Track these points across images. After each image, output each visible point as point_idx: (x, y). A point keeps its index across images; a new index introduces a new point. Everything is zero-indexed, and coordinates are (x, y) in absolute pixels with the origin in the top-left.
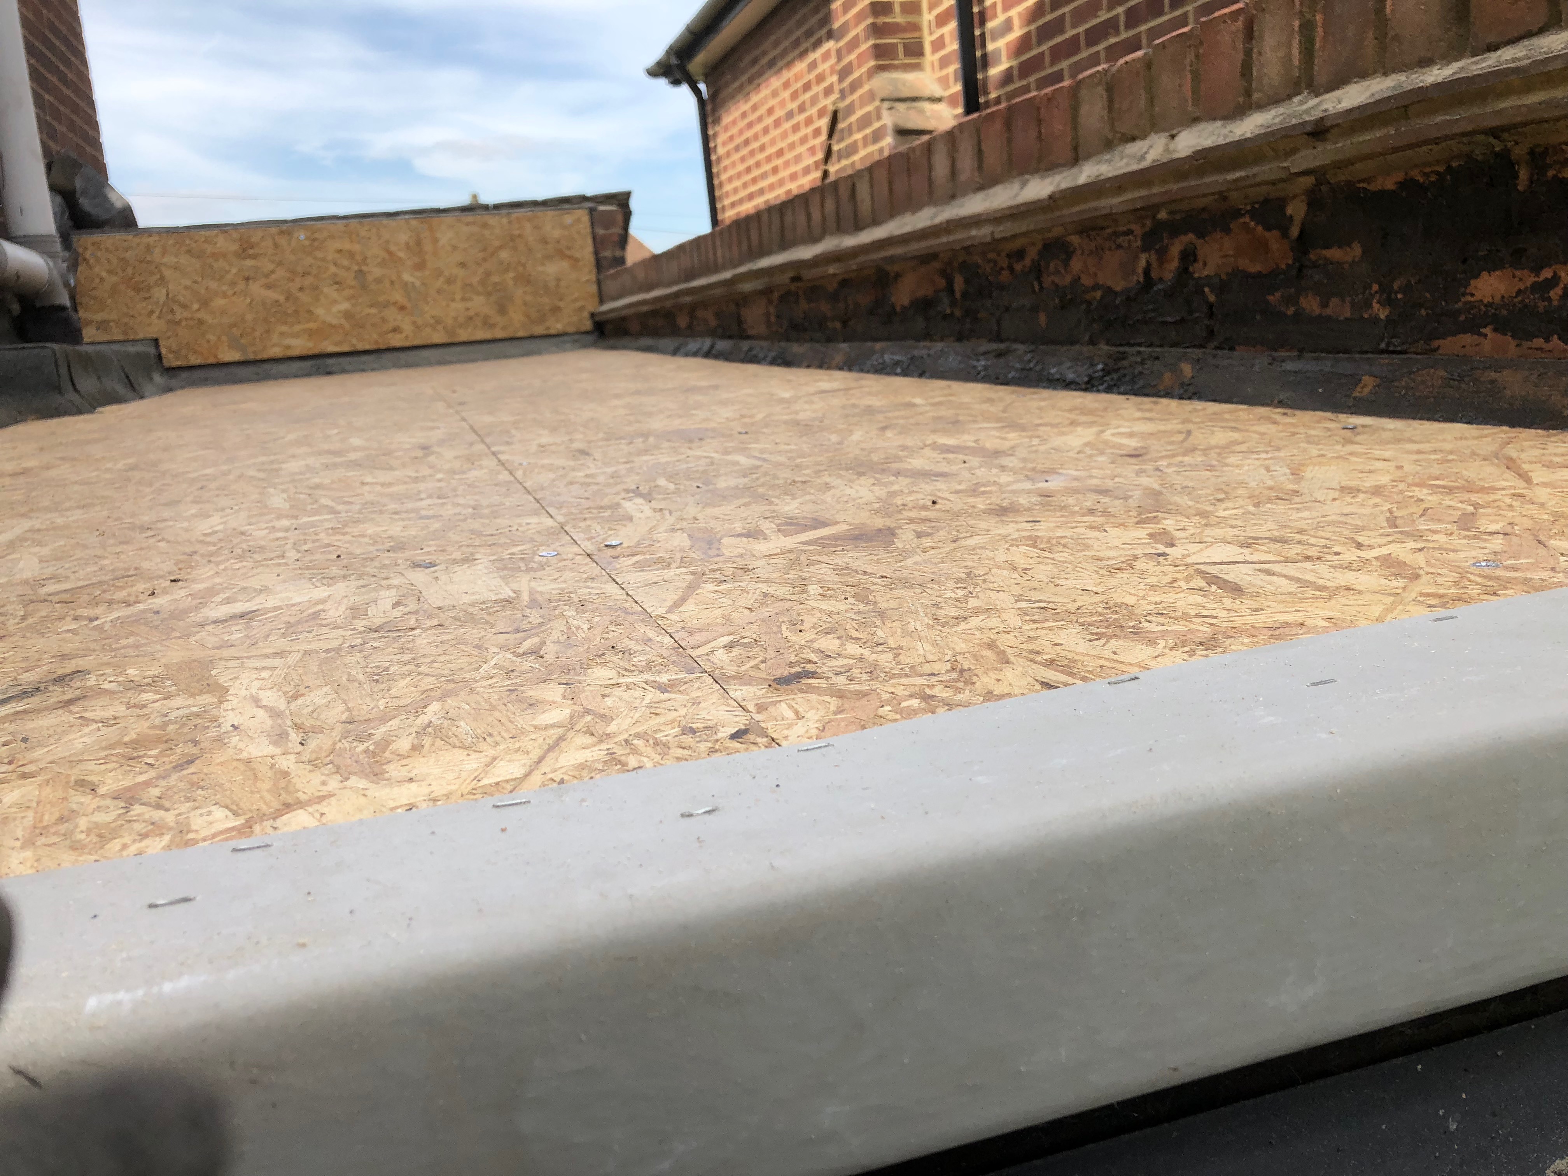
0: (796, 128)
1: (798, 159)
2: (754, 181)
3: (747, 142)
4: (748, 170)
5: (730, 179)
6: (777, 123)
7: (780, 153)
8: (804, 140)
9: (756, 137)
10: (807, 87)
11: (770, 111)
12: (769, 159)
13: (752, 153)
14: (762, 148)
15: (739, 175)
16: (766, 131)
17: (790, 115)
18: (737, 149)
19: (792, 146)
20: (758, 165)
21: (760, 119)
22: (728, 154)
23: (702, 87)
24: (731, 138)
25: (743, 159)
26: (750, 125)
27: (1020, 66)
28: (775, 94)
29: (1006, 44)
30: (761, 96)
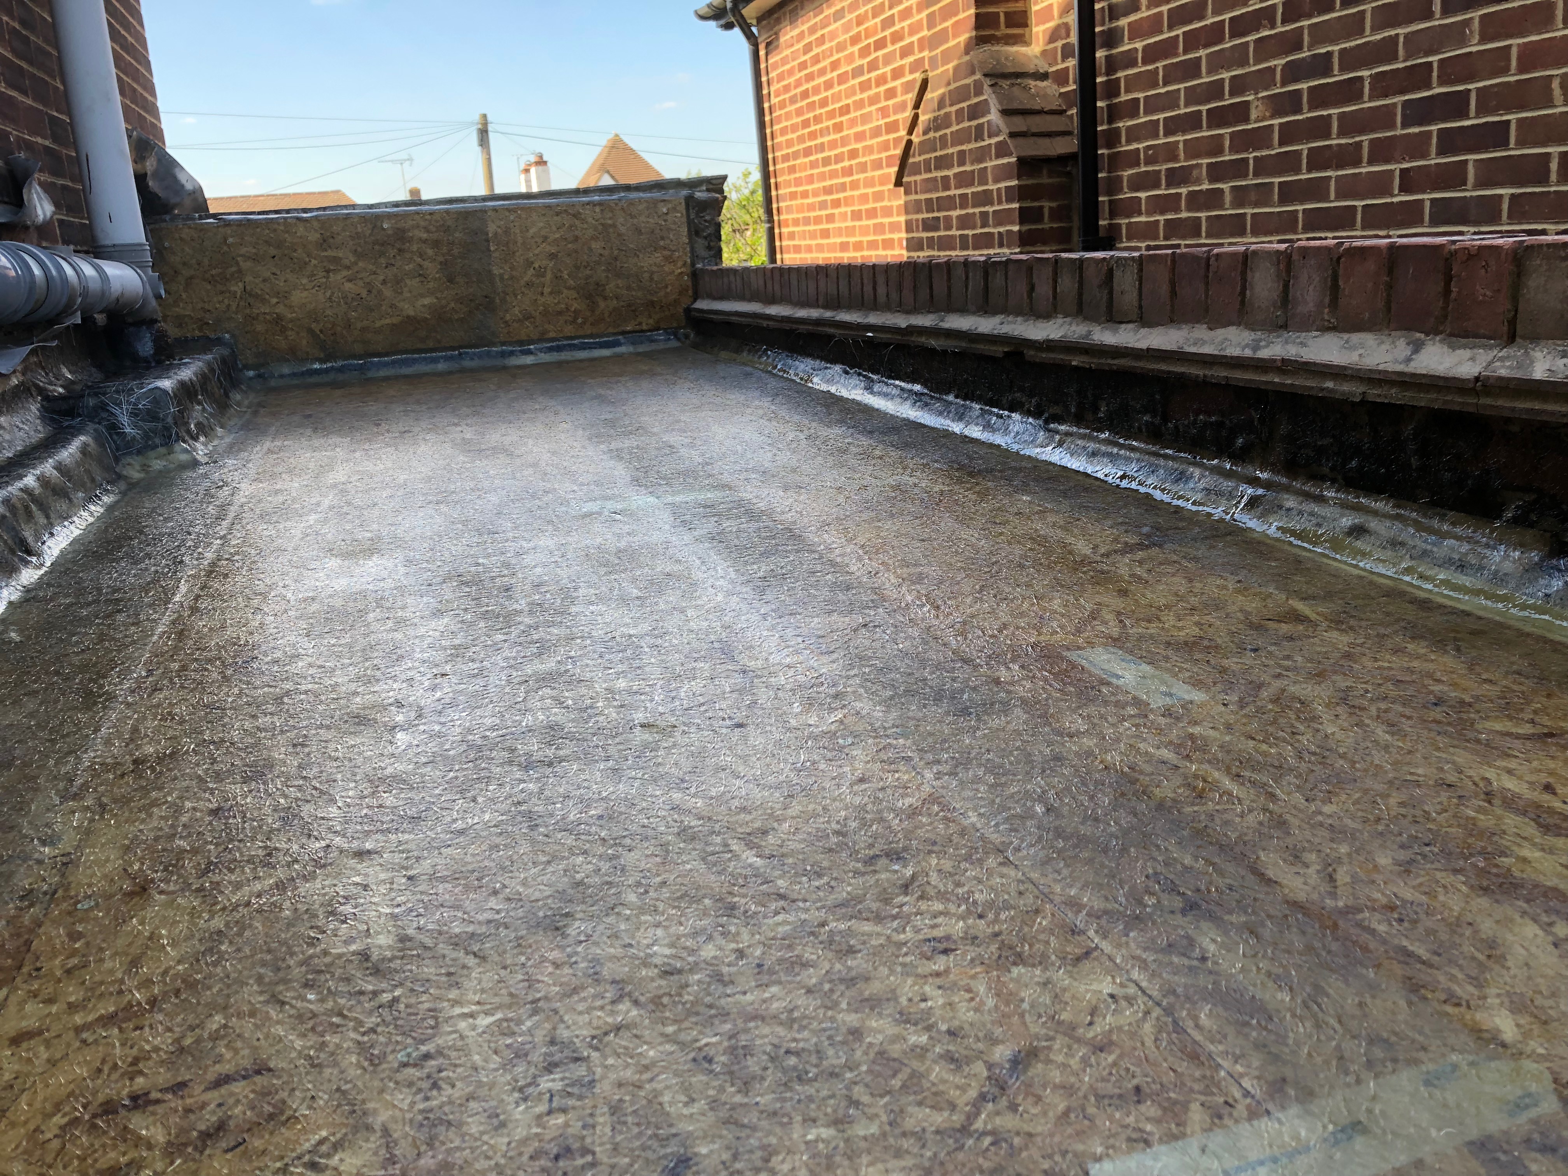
0: (865, 86)
1: (866, 118)
2: (813, 135)
3: (805, 95)
4: (806, 124)
5: (784, 131)
6: (842, 79)
7: (845, 110)
8: (873, 100)
9: (816, 90)
10: (880, 44)
11: (835, 65)
12: (831, 115)
13: (811, 106)
14: (824, 103)
15: (794, 127)
16: (829, 85)
17: (858, 72)
18: (793, 100)
19: (860, 104)
20: (817, 119)
21: (822, 72)
22: (782, 104)
23: (756, 31)
24: (787, 89)
25: (799, 112)
26: (810, 77)
27: (1146, 48)
28: (841, 47)
29: (1129, 24)
30: (824, 47)
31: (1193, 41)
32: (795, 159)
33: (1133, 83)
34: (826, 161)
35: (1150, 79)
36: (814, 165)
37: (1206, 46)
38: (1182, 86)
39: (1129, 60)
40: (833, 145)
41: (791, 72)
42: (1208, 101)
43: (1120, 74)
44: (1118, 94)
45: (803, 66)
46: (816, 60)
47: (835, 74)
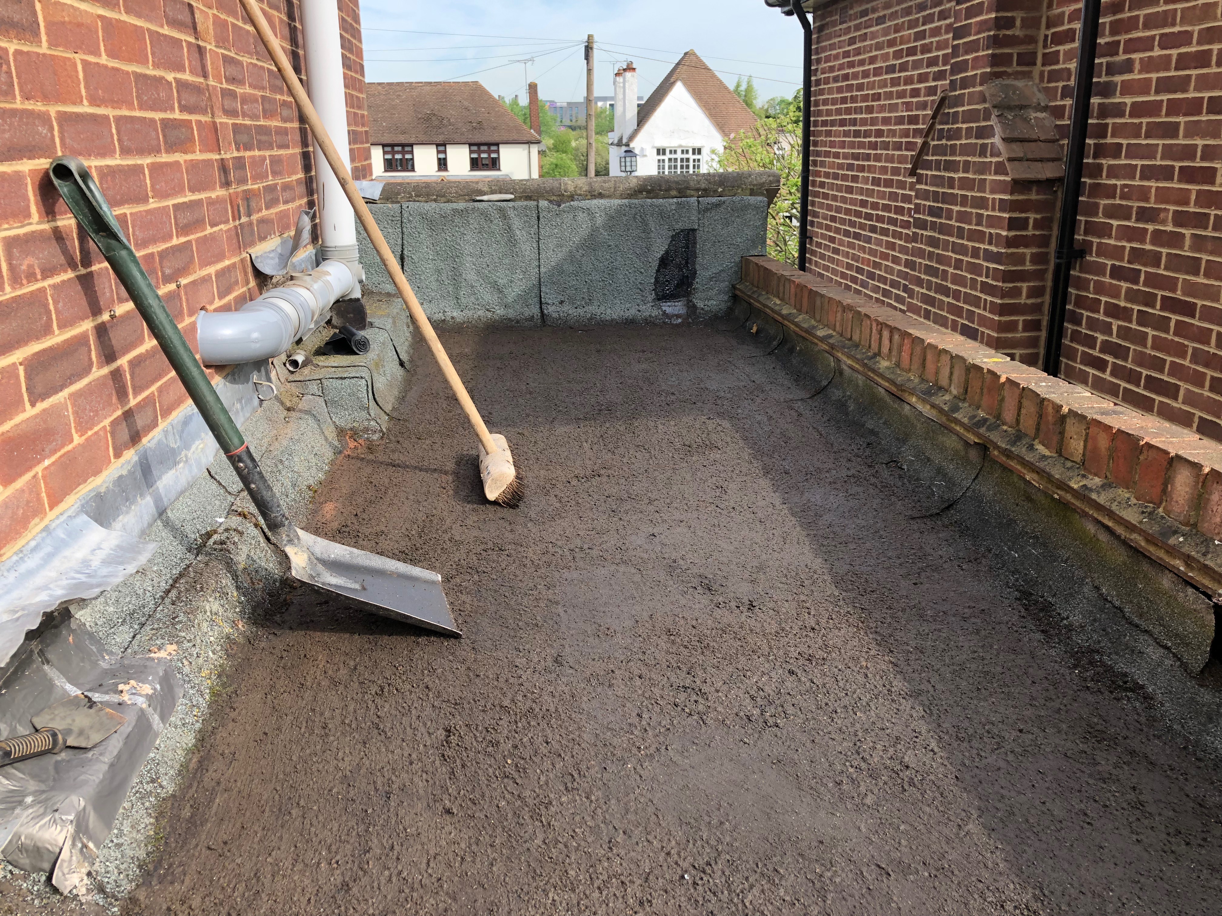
0: (895, 82)
1: (893, 108)
2: (848, 111)
3: (846, 77)
4: (844, 100)
5: (825, 102)
6: (877, 72)
7: (877, 97)
8: (901, 95)
9: (855, 76)
10: (911, 51)
11: (873, 60)
12: (865, 98)
13: (850, 88)
14: (860, 87)
15: (834, 102)
16: (866, 74)
17: (891, 69)
18: (836, 79)
19: (889, 95)
20: (854, 99)
21: (862, 63)
22: (827, 81)
23: (810, 17)
25: (840, 90)
26: (851, 65)
27: (1134, 104)
28: (879, 47)
29: (1122, 81)
30: (866, 43)
31: (1174, 108)
32: (832, 126)
33: (1118, 131)
34: (857, 134)
35: (1135, 130)
36: (846, 134)
37: (1185, 115)
38: (1161, 142)
39: (1118, 110)
40: (864, 122)
41: (836, 57)
42: (1182, 160)
43: (1110, 121)
44: (1105, 137)
45: (846, 54)
46: (858, 52)
47: (872, 67)
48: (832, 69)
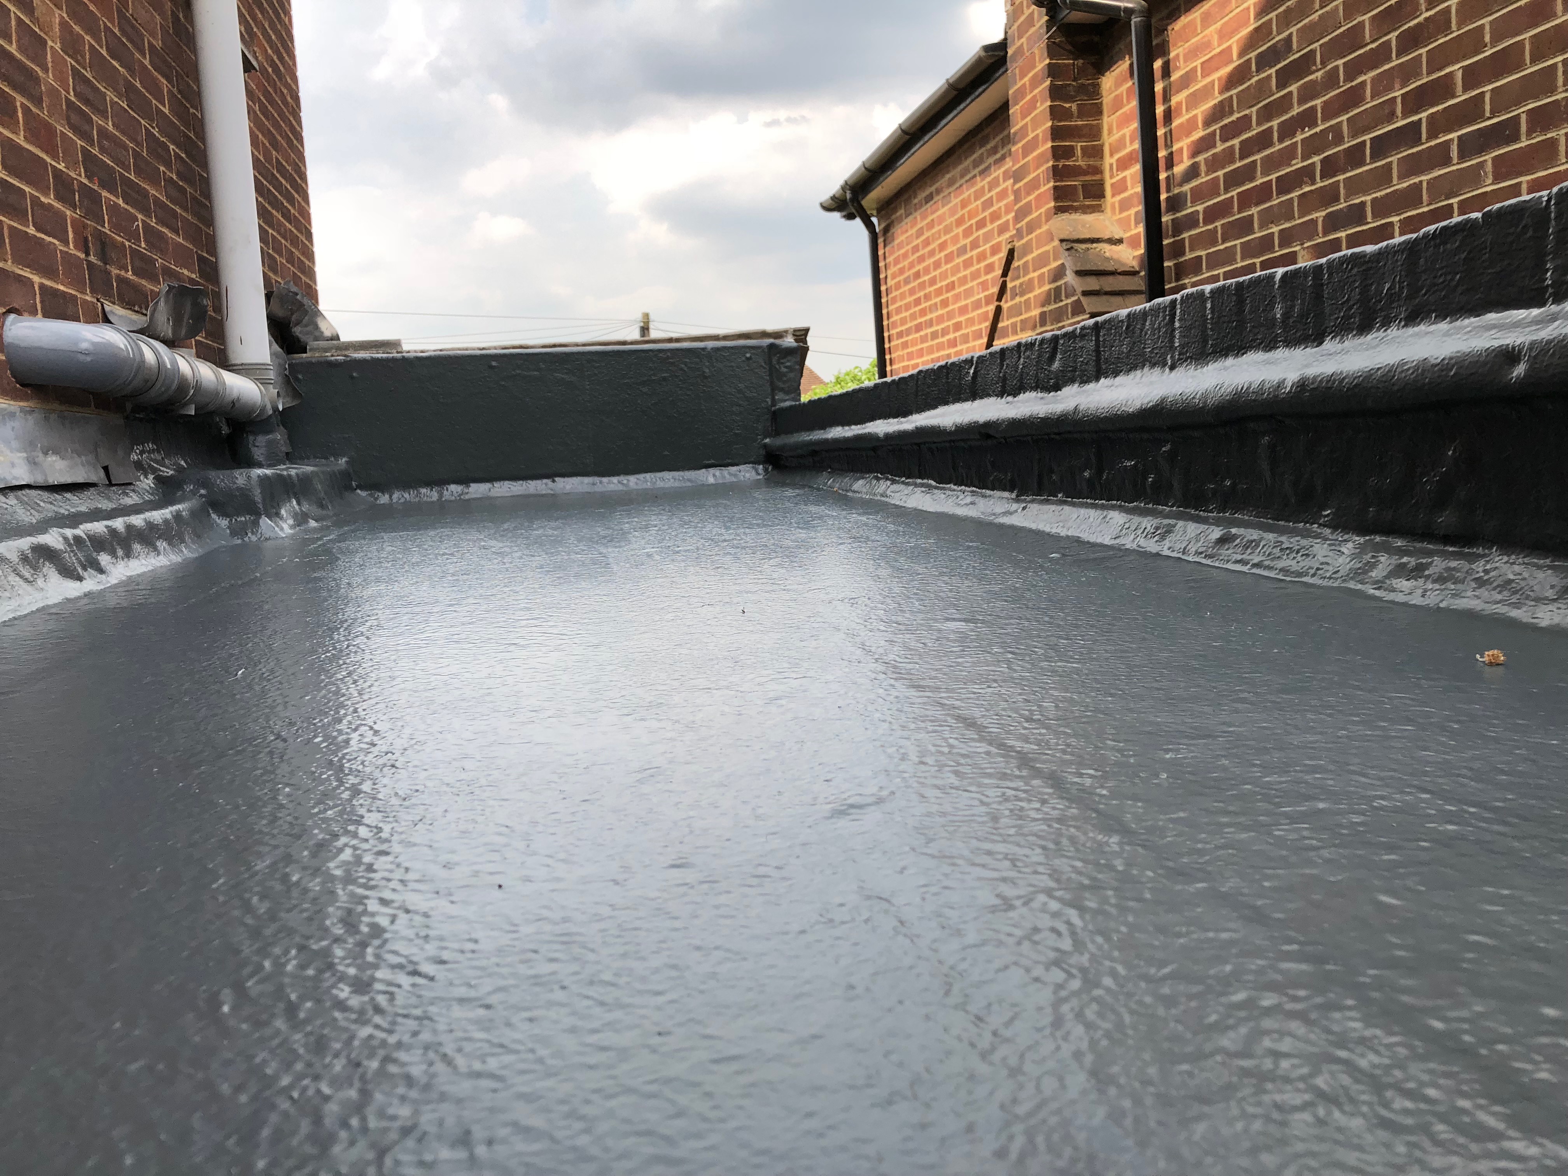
0: (968, 264)
1: (969, 293)
2: (923, 312)
3: (917, 275)
4: (918, 302)
5: (898, 310)
6: (949, 258)
7: (951, 287)
8: (975, 275)
9: (927, 270)
10: (981, 224)
11: (942, 247)
12: (939, 292)
13: (922, 286)
14: (933, 282)
15: (907, 307)
16: (937, 265)
17: (962, 251)
18: (907, 281)
19: (963, 281)
20: (927, 297)
21: (932, 253)
22: (898, 286)
23: (874, 220)
25: (912, 292)
26: (921, 259)
27: (1206, 210)
28: (948, 230)
29: (1192, 189)
30: (934, 231)
31: (1246, 200)
32: (907, 335)
33: (1196, 243)
34: (935, 335)
35: (1210, 239)
36: (924, 339)
37: (1257, 204)
38: (1238, 242)
39: (1192, 221)
40: (940, 320)
41: (905, 256)
42: (1261, 254)
43: (1185, 235)
44: (1183, 254)
45: (916, 249)
46: (927, 243)
47: (943, 254)
48: (902, 271)
